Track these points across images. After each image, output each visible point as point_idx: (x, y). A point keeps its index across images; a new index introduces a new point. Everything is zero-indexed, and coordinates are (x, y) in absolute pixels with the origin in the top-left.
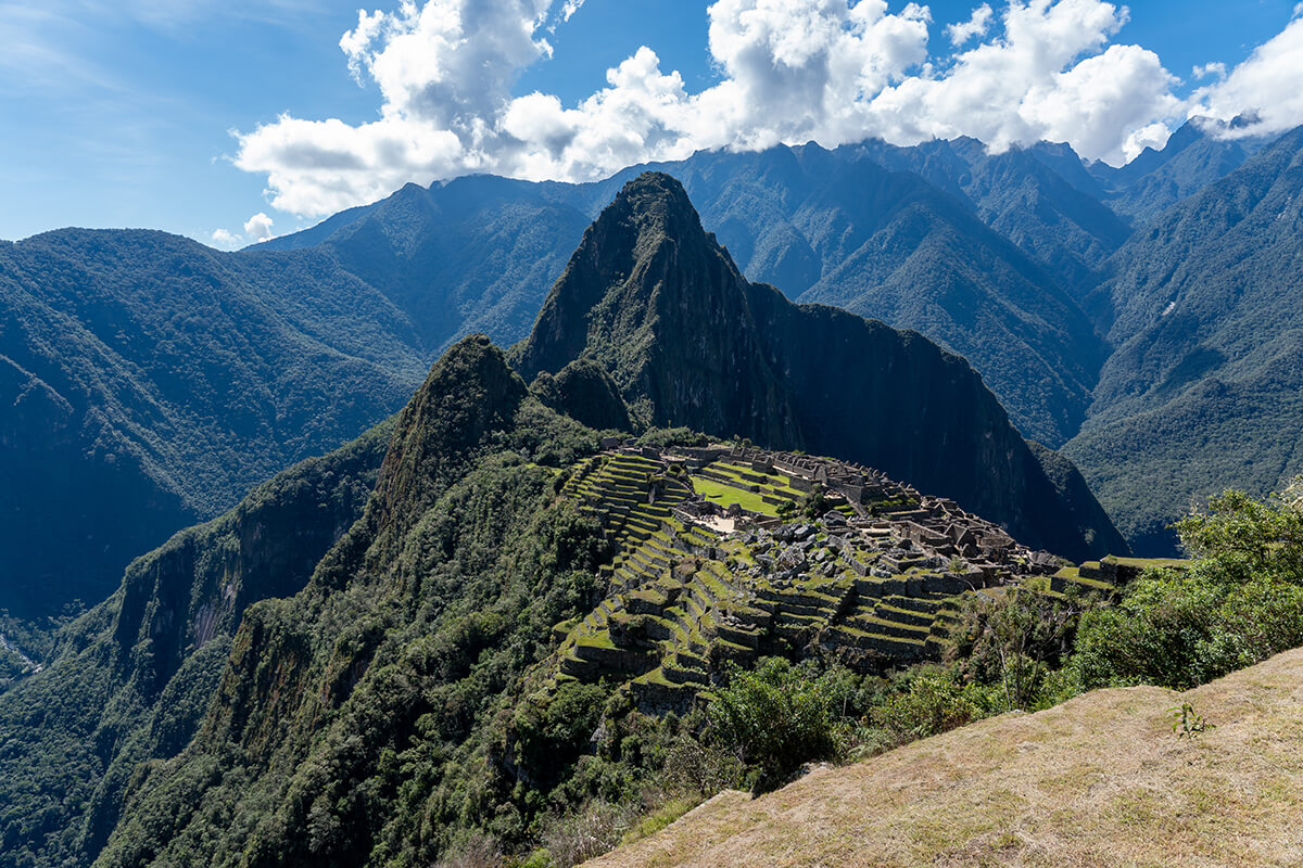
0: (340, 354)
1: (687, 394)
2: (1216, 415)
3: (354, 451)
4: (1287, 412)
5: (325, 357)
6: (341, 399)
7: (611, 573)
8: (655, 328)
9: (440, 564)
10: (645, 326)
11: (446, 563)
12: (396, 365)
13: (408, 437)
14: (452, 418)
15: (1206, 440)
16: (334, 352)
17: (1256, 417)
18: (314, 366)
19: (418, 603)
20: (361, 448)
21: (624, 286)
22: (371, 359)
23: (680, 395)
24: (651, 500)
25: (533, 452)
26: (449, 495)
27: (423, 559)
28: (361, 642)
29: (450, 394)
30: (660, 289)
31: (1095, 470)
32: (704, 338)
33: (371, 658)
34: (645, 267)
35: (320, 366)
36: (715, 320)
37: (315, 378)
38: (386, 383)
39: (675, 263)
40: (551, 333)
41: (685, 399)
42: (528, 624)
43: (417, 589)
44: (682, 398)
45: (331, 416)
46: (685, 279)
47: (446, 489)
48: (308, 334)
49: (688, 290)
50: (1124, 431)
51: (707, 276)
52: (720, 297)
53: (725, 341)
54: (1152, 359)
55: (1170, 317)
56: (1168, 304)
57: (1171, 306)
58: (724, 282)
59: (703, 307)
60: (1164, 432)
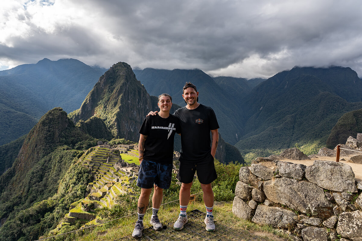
0: (15, 111)
1: (129, 128)
2: (272, 136)
3: (15, 144)
4: (288, 136)
5: (9, 112)
6: (14, 126)
7: (92, 185)
8: (120, 108)
9: (37, 183)
10: (117, 107)
11: (39, 183)
12: (35, 115)
13: (31, 140)
14: (47, 134)
15: (270, 143)
16: (13, 110)
17: (281, 137)
18: (5, 114)
19: (27, 197)
20: (18, 143)
21: (111, 95)
22: (27, 113)
23: (127, 128)
24: (107, 162)
25: (74, 145)
26: (43, 160)
27: (31, 181)
28: (4, 211)
29: (47, 126)
30: (122, 96)
31: (244, 150)
32: (135, 112)
33: (7, 217)
34: (118, 89)
35: (7, 115)
36: (139, 106)
37: (5, 118)
38: (31, 121)
39: (127, 89)
40: (87, 108)
41: (129, 129)
42: (63, 203)
43: (28, 191)
44: (128, 129)
45: (10, 131)
46: (130, 94)
47: (42, 158)
48: (4, 104)
49: (131, 97)
50: (251, 140)
51: (137, 93)
52: (141, 99)
53: (142, 112)
54: (258, 121)
55: (261, 110)
56: (261, 107)
57: (262, 108)
58: (142, 95)
59: (135, 102)
60: (260, 140)
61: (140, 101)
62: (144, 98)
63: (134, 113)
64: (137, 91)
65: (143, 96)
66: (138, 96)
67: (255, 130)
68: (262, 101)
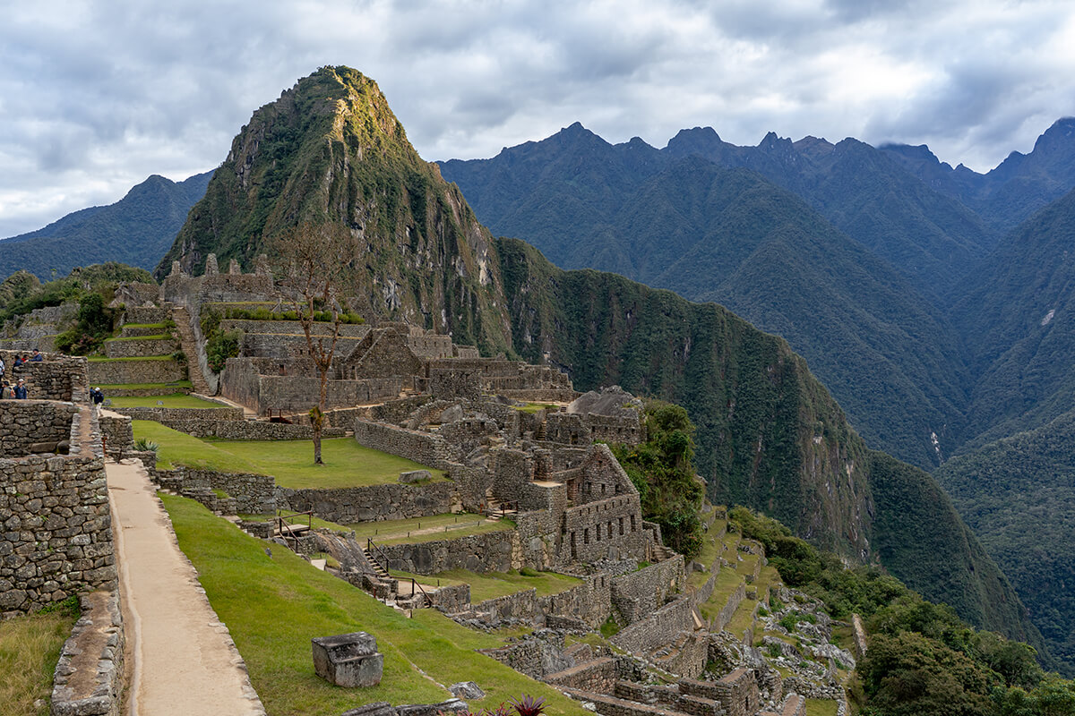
32: (392, 284)
36: (413, 261)
49: (368, 213)
50: (1004, 454)
51: (404, 201)
52: (424, 231)
53: (430, 292)
54: (1033, 374)
55: (1050, 326)
56: (1046, 312)
57: (1051, 314)
58: (431, 213)
59: (393, 241)
60: (1052, 454)
61: (421, 239)
62: (442, 224)
63: (385, 291)
64: (405, 194)
65: (438, 219)
66: (409, 215)
67: (1023, 413)
68: (1051, 285)
